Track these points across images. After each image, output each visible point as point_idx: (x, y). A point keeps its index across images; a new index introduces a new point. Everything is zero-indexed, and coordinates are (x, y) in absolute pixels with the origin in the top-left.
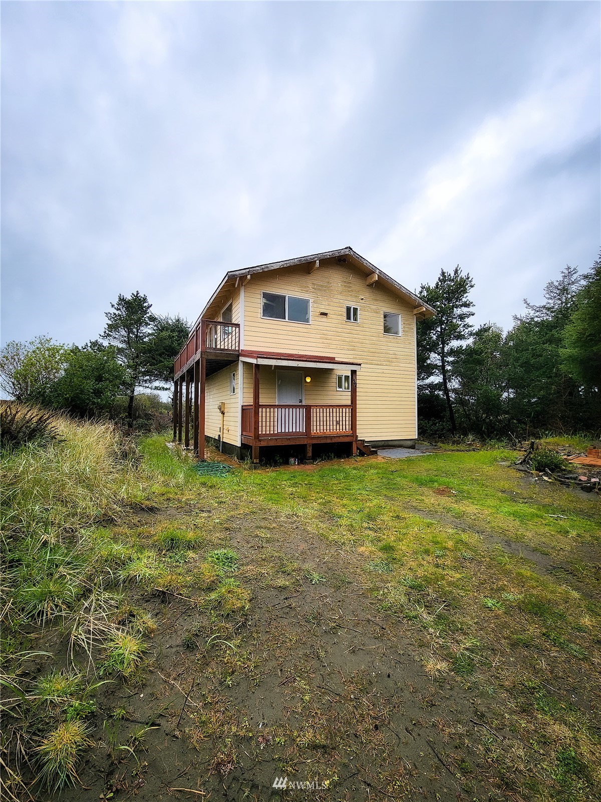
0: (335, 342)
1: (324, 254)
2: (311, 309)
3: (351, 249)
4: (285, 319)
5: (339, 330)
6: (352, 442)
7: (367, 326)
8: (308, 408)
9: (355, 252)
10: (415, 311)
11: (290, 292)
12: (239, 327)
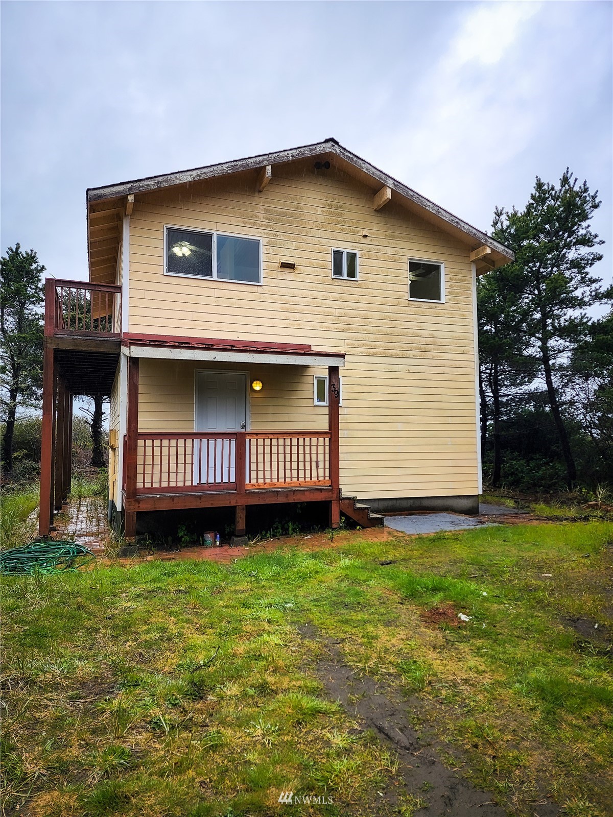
0: (310, 318)
1: (281, 154)
2: (262, 257)
3: (337, 143)
4: (211, 275)
5: (319, 295)
6: (330, 502)
7: (375, 285)
8: (240, 438)
9: (344, 149)
10: (473, 257)
11: (220, 227)
12: (121, 292)
